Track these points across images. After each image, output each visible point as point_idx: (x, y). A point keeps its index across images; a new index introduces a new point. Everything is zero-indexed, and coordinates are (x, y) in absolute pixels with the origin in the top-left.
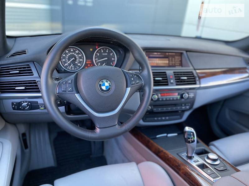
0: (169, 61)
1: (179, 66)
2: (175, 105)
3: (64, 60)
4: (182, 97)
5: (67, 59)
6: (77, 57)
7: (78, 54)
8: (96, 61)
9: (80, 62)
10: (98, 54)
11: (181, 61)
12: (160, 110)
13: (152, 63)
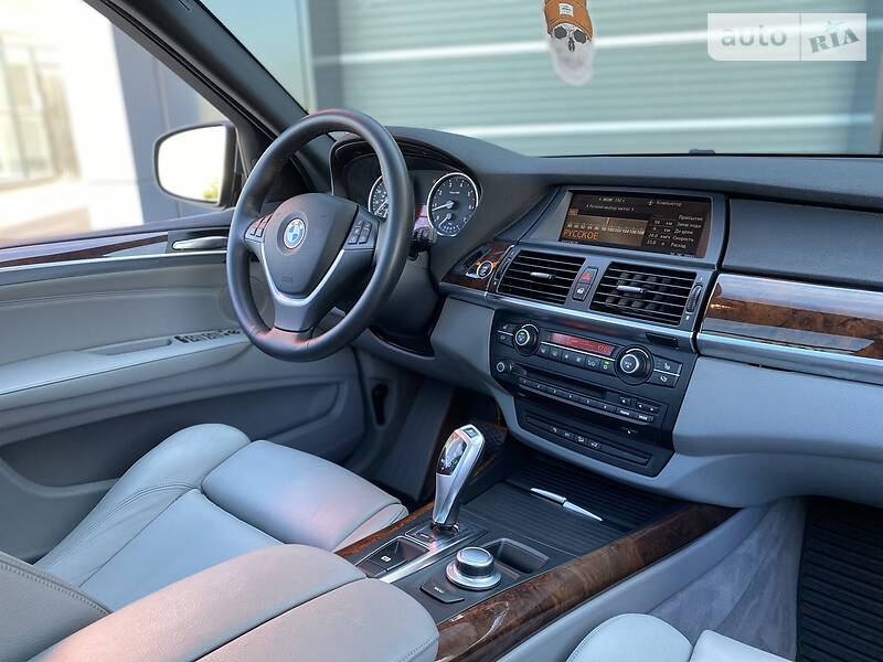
0: (649, 229)
1: (684, 251)
3: (377, 202)
4: (618, 366)
10: (440, 192)
11: (698, 234)
12: (539, 387)
13: (586, 230)
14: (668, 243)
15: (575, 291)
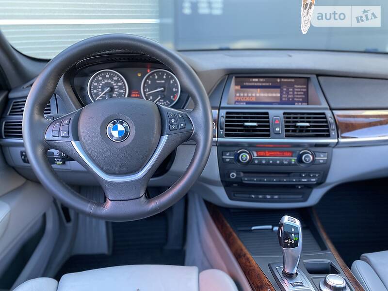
0: (281, 93)
1: (302, 102)
2: (288, 174)
3: (95, 91)
4: (300, 160)
5: (100, 90)
6: (115, 87)
7: (117, 81)
8: (145, 93)
9: (120, 95)
10: (150, 82)
11: (306, 93)
12: (255, 180)
13: (248, 96)
14: (293, 99)
15: (274, 130)
